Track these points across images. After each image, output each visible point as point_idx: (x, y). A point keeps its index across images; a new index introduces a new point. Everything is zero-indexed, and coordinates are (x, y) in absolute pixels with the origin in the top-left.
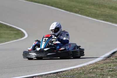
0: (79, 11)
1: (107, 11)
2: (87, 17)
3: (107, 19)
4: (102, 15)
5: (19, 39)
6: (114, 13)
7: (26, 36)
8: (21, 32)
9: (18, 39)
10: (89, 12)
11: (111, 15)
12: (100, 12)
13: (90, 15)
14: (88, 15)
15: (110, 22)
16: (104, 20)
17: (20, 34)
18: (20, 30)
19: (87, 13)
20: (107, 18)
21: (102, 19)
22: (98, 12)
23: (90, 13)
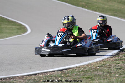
0: (86, 5)
1: (116, 6)
2: (95, 12)
3: (116, 14)
4: (110, 10)
5: (22, 34)
6: (123, 7)
7: (29, 31)
8: (23, 27)
9: (20, 34)
10: (96, 6)
11: (120, 10)
12: (108, 6)
13: (97, 10)
14: (95, 9)
15: (119, 18)
16: (112, 15)
17: (23, 29)
18: (22, 25)
19: (94, 8)
20: (116, 12)
21: (110, 13)
22: (106, 6)
23: (97, 8)
